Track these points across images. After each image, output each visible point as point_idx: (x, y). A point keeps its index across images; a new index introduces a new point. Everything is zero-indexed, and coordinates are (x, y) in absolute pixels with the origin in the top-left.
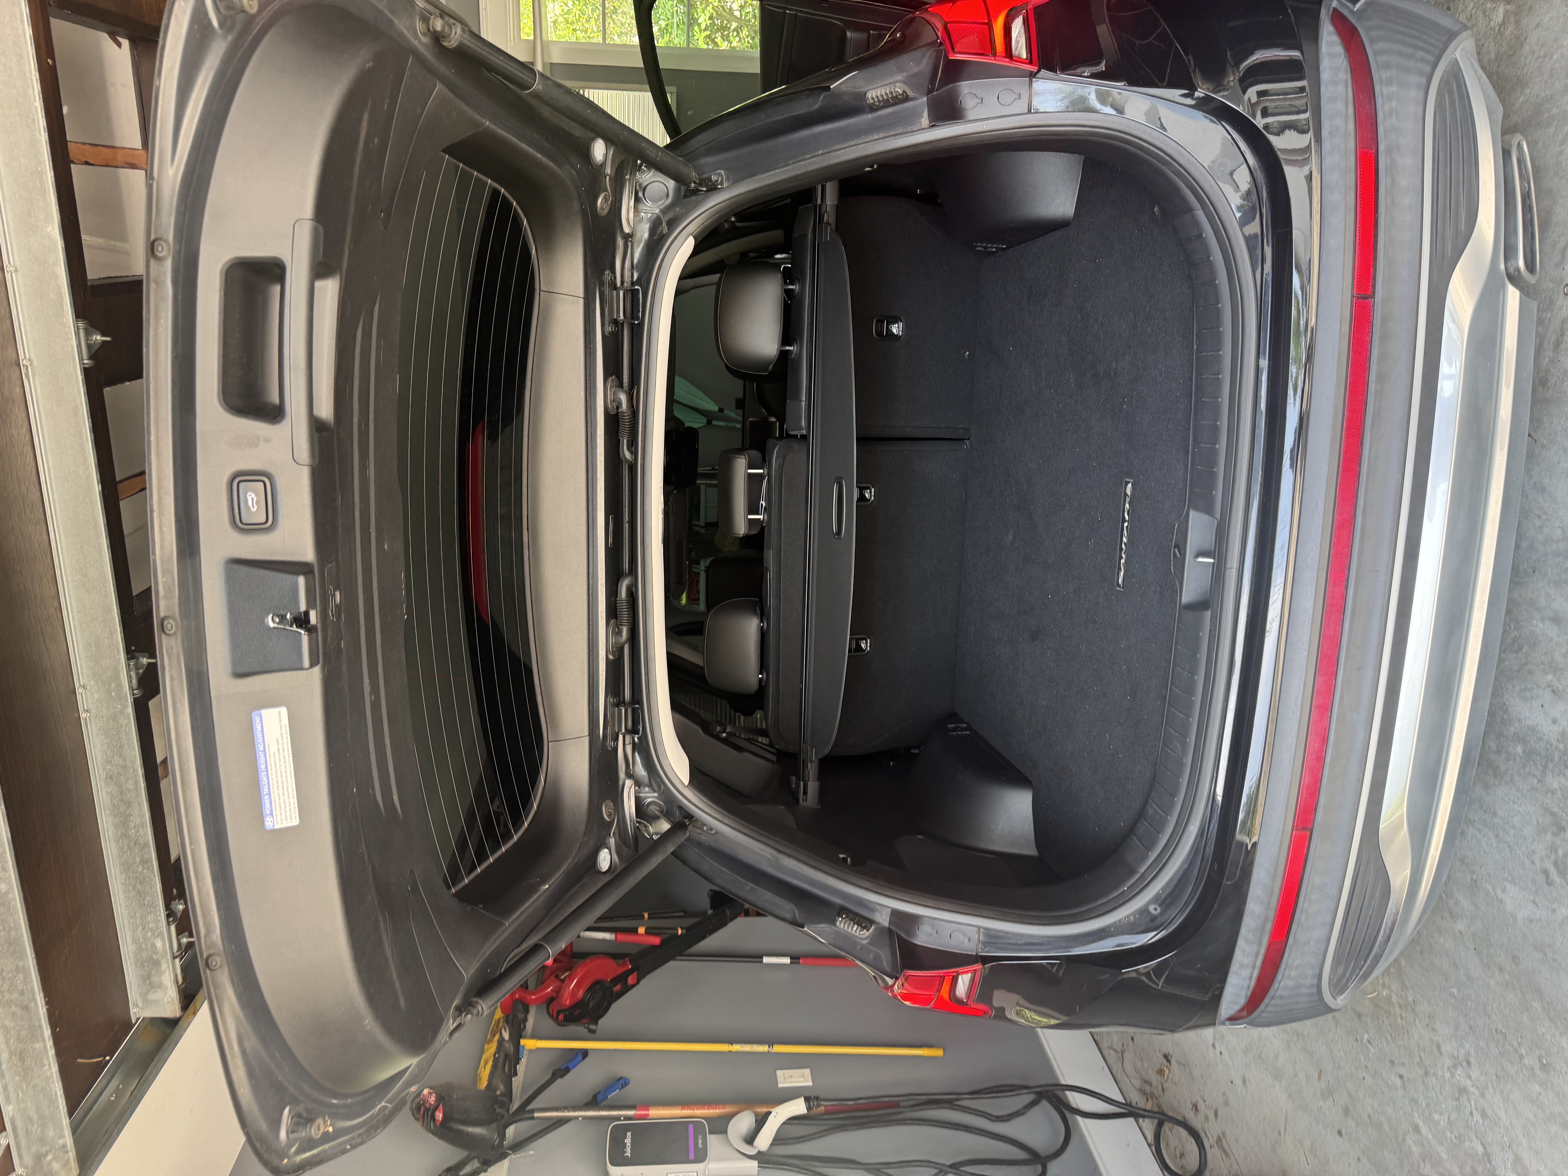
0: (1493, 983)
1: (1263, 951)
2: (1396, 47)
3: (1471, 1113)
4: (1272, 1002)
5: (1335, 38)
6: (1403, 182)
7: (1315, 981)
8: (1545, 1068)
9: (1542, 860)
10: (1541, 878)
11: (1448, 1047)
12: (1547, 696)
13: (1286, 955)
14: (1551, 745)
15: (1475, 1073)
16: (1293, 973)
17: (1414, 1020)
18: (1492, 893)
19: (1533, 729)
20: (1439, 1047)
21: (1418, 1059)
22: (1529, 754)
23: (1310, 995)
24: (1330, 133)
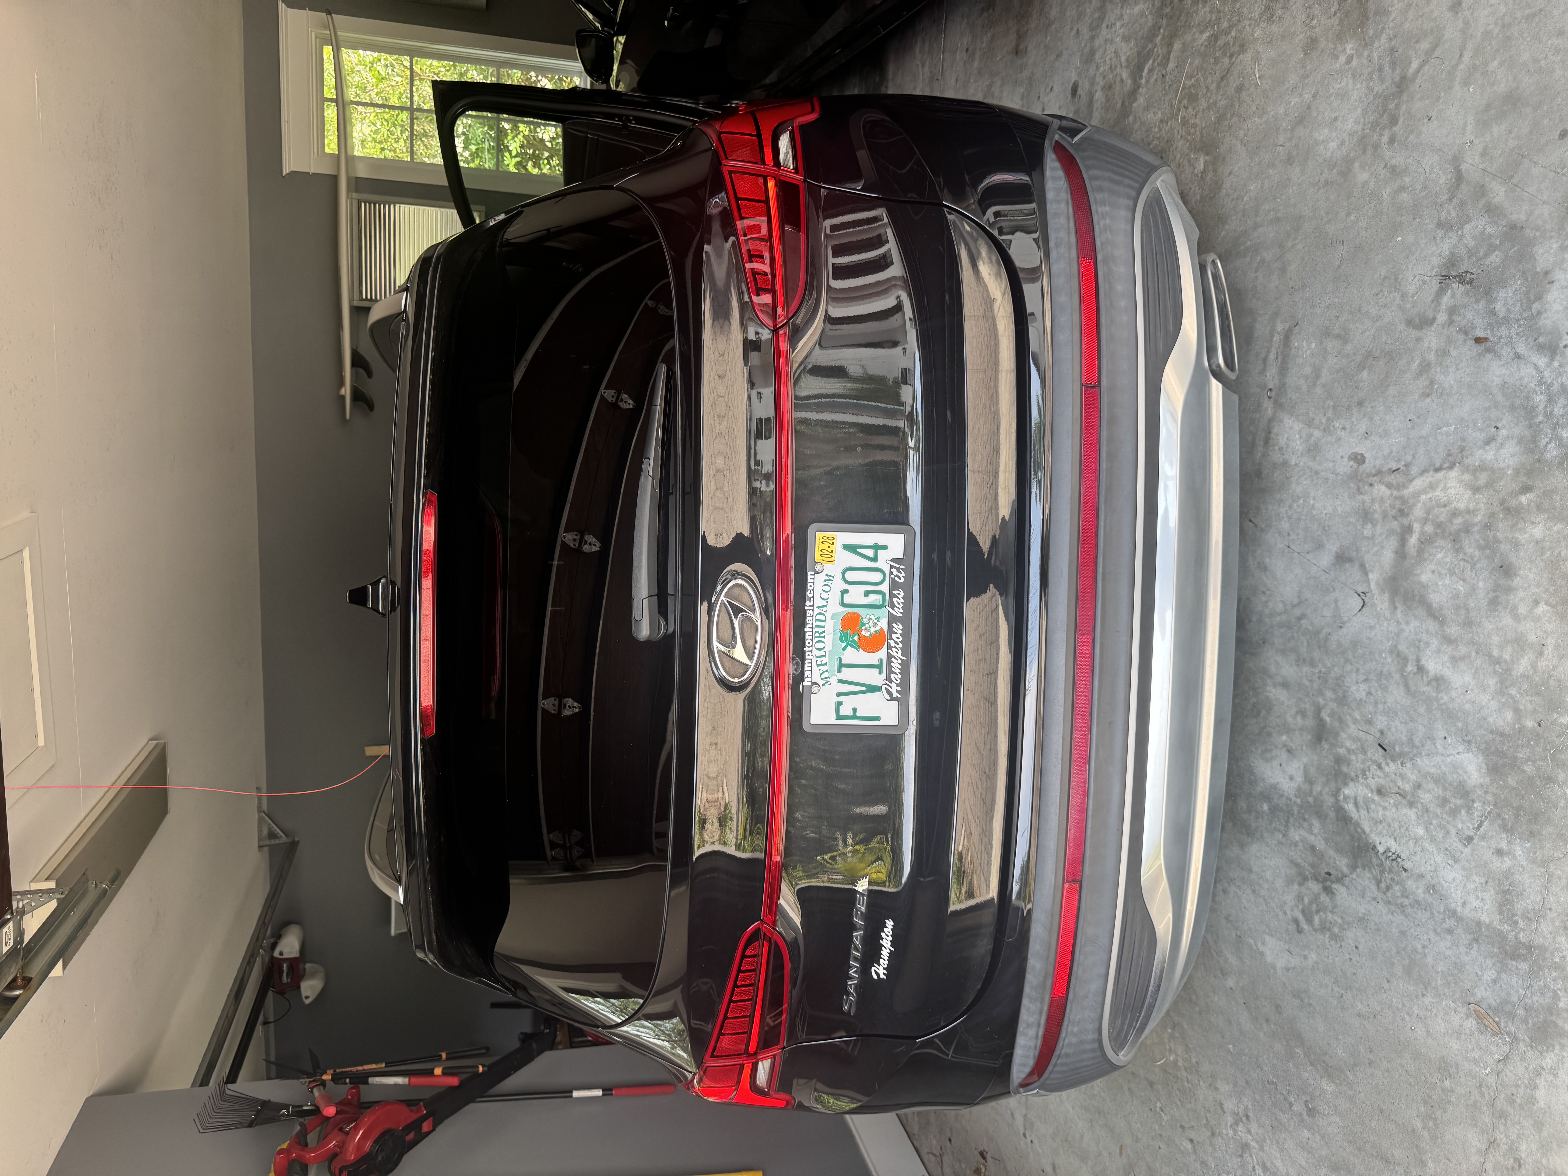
0: (1262, 1035)
1: (1046, 1008)
2: (1107, 174)
3: (1254, 1169)
4: (1059, 1061)
5: (1057, 164)
6: (1120, 287)
7: (1096, 1036)
8: (1311, 1112)
9: (1292, 910)
10: (1292, 927)
11: (1229, 1105)
12: (1283, 755)
13: (1068, 1011)
14: (1290, 800)
15: (1254, 1127)
16: (1076, 1029)
17: (1199, 1081)
18: (1255, 947)
19: (1274, 787)
20: (1221, 1104)
21: (1205, 1122)
22: (1274, 809)
23: (1093, 1050)
24: (1056, 244)
